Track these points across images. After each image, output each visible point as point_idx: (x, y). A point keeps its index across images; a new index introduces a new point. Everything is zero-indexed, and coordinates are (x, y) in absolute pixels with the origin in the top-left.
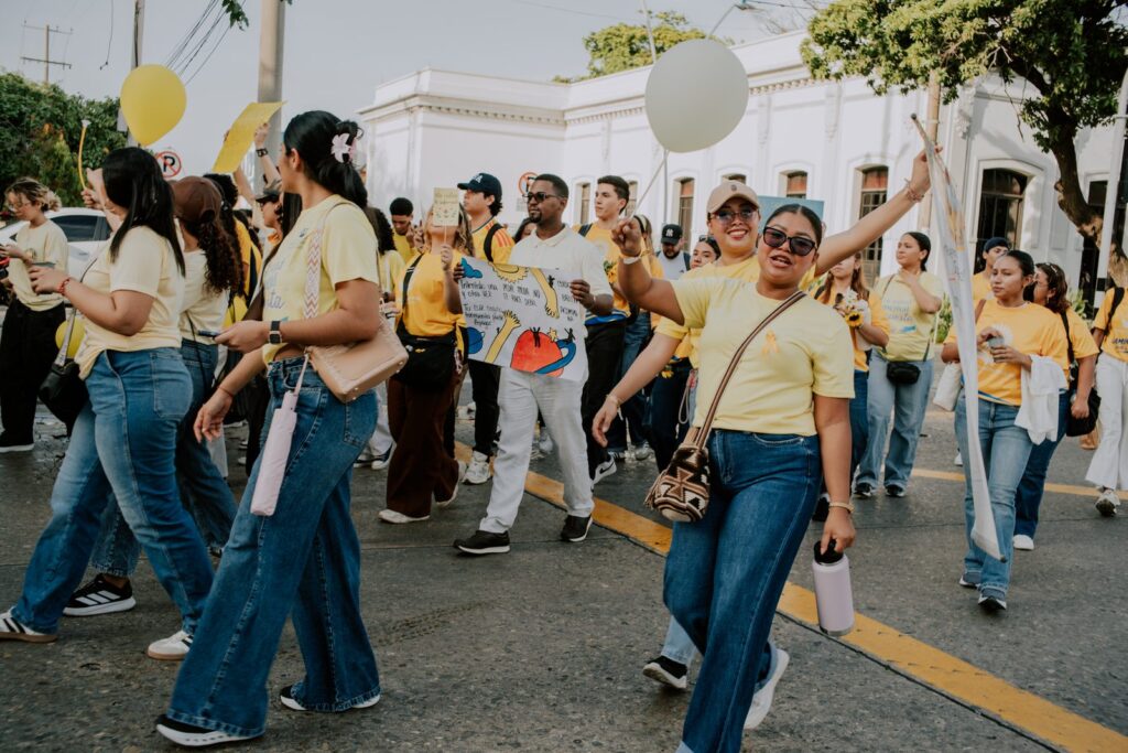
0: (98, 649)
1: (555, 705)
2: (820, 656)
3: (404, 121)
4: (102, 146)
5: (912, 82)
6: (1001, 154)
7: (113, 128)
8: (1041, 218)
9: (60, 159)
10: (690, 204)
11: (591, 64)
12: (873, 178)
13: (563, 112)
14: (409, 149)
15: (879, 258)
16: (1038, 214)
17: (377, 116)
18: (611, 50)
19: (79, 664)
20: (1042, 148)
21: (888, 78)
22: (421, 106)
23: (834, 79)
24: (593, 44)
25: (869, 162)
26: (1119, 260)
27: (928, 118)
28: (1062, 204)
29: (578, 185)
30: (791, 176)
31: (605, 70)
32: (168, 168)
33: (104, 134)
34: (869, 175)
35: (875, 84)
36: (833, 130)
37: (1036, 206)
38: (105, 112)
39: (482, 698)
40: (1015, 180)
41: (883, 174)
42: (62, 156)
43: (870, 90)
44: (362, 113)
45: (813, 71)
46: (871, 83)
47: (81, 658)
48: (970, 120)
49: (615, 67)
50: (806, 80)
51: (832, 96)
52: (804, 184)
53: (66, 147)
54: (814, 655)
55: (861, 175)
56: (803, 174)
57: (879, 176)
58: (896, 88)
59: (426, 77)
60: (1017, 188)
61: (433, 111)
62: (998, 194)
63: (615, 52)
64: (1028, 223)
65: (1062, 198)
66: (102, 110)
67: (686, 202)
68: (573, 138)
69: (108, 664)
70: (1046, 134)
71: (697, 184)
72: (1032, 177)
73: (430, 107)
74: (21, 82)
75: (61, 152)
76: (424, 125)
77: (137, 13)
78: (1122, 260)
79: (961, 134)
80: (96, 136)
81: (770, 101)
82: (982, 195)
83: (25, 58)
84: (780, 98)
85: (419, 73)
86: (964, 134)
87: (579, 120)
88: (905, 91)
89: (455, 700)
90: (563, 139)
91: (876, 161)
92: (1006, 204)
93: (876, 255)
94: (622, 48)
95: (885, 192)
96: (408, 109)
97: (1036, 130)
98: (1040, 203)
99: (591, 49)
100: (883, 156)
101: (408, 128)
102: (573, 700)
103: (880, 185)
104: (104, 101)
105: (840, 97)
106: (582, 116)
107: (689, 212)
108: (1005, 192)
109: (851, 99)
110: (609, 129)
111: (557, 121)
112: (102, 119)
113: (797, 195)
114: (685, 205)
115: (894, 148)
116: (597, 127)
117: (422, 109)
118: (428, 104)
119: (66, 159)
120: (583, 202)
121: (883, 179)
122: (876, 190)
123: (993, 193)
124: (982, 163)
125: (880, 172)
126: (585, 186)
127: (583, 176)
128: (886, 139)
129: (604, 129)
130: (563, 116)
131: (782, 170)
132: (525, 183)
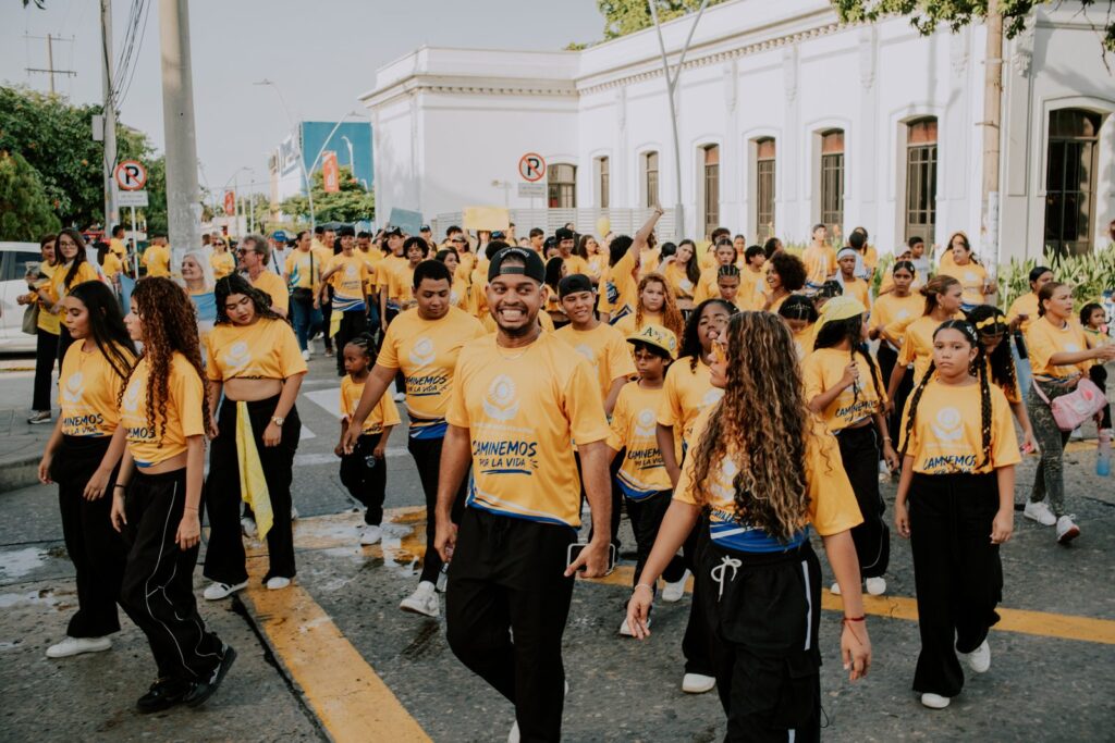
3: (404, 105)
4: (81, 158)
5: (964, 16)
6: (1069, 91)
10: (716, 173)
11: (607, 27)
12: (919, 131)
13: (575, 82)
14: (412, 134)
15: (933, 221)
17: (379, 101)
18: (626, 11)
21: (935, 12)
22: (420, 88)
23: (868, 21)
24: (608, 7)
25: (914, 113)
27: (988, 58)
29: (596, 159)
30: (826, 134)
31: (621, 33)
33: (81, 145)
34: (915, 126)
35: (921, 23)
36: (870, 80)
38: (83, 120)
40: (1087, 121)
41: (931, 125)
42: (8, 176)
43: (915, 30)
44: (364, 99)
45: (843, 14)
46: (915, 21)
48: (1030, 55)
49: (632, 28)
50: (836, 25)
51: (867, 41)
52: (840, 142)
55: (905, 127)
56: (840, 132)
57: (926, 128)
58: (944, 25)
59: (424, 55)
60: (1090, 129)
61: (433, 92)
62: (1068, 138)
63: (631, 13)
64: (1105, 171)
66: (79, 119)
68: (587, 109)
71: (722, 152)
72: (1107, 114)
73: (430, 88)
74: (12, 95)
76: (425, 108)
77: (103, 11)
79: (1021, 73)
80: (74, 146)
81: (796, 52)
82: (1050, 140)
83: (29, 70)
84: (808, 47)
85: (417, 52)
86: (1025, 72)
87: (592, 88)
88: (956, 27)
90: (577, 111)
91: (922, 111)
92: (1077, 149)
93: (929, 218)
94: (638, 8)
95: (936, 145)
96: (407, 92)
99: (606, 12)
100: (930, 104)
101: (410, 112)
103: (928, 139)
104: (81, 108)
105: (875, 41)
106: (594, 84)
107: (716, 181)
108: (1074, 135)
109: (889, 42)
110: (624, 97)
111: (569, 92)
112: (79, 129)
113: (834, 155)
114: (711, 171)
115: (942, 96)
116: (610, 94)
117: (422, 91)
118: (428, 85)
119: (12, 179)
120: (602, 176)
121: (931, 131)
122: (923, 144)
123: (1060, 137)
124: (1047, 104)
125: (928, 123)
126: (603, 159)
127: (597, 150)
128: (933, 83)
129: (618, 97)
130: (575, 86)
131: (814, 129)
132: (525, 165)
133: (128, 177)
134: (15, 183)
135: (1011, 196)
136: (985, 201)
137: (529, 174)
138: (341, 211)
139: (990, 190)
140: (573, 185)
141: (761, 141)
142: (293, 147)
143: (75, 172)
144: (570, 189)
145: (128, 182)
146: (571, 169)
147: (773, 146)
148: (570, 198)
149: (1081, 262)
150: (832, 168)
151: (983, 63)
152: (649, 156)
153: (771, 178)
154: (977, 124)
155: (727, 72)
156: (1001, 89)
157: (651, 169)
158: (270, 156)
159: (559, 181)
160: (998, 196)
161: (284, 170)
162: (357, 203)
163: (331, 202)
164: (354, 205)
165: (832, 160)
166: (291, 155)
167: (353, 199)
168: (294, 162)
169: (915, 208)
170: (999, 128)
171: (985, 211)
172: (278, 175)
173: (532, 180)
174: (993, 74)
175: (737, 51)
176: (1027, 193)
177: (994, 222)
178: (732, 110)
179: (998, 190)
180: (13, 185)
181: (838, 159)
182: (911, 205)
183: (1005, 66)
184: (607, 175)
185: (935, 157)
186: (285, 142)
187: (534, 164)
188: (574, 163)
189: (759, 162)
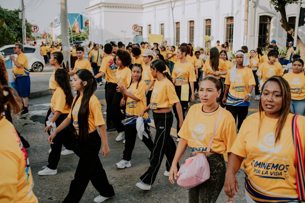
0: (51, 193)
1: (175, 200)
2: (240, 176)
3: (98, 10)
4: (15, 23)
6: (263, 11)
7: (18, 18)
8: (275, 29)
9: (5, 29)
12: (229, 20)
13: (142, 5)
14: (100, 18)
15: (232, 42)
16: (275, 28)
17: (91, 9)
19: (47, 198)
20: (276, 11)
22: (103, 6)
25: (228, 16)
26: (298, 40)
27: (245, 5)
28: (282, 26)
29: (148, 25)
30: (207, 20)
32: (35, 29)
33: (15, 20)
34: (228, 19)
36: (218, 7)
37: (274, 26)
38: (15, 13)
39: (156, 199)
40: (268, 18)
41: (232, 19)
42: (5, 28)
44: (86, 9)
47: (47, 196)
48: (255, 3)
52: (210, 22)
53: (6, 25)
54: (239, 176)
55: (226, 19)
56: (210, 20)
57: (231, 19)
60: (269, 20)
61: (106, 7)
62: (264, 22)
64: (272, 31)
65: (282, 24)
67: (178, 28)
68: (145, 12)
69: (55, 198)
70: (277, 7)
71: (181, 24)
72: (273, 17)
73: (105, 6)
75: (5, 27)
76: (104, 11)
78: (299, 40)
79: (253, 7)
80: (13, 20)
82: (259, 23)
87: (147, 7)
89: (149, 201)
90: (143, 13)
91: (230, 15)
92: (266, 25)
95: (233, 24)
96: (99, 7)
97: (275, 6)
98: (275, 25)
100: (232, 14)
101: (100, 12)
102: (180, 198)
103: (231, 22)
104: (14, 10)
107: (179, 31)
108: (265, 22)
110: (155, 9)
111: (141, 8)
112: (14, 15)
113: (209, 25)
114: (178, 29)
115: (235, 12)
116: (151, 9)
120: (149, 30)
121: (232, 20)
122: (230, 23)
123: (262, 22)
124: (259, 14)
125: (231, 18)
126: (149, 25)
127: (148, 23)
128: (233, 9)
129: (154, 9)
130: (142, 6)
131: (204, 19)
132: (134, 27)
133: (34, 29)
134: (7, 30)
135: (250, 36)
136: (244, 37)
137: (135, 29)
138: (75, 38)
139: (246, 35)
140: (142, 32)
141: (190, 22)
142: (58, 20)
143: (14, 27)
145: (34, 30)
146: (141, 28)
147: (194, 23)
148: (141, 35)
149: (266, 52)
150: (208, 29)
151: (244, 6)
152: (162, 25)
153: (193, 31)
154: (243, 20)
155: (182, 4)
156: (248, 12)
157: (162, 28)
158: (51, 22)
160: (247, 36)
161: (55, 26)
162: (79, 36)
164: (78, 37)
165: (208, 27)
166: (57, 22)
167: (78, 35)
168: (58, 24)
170: (247, 21)
171: (244, 39)
172: (53, 28)
173: (136, 31)
174: (246, 9)
176: (254, 36)
177: (246, 42)
178: (184, 14)
179: (247, 35)
181: (210, 26)
182: (227, 38)
183: (249, 7)
184: (151, 29)
185: (233, 26)
186: (55, 18)
187: (136, 27)
188: (142, 26)
189: (190, 27)
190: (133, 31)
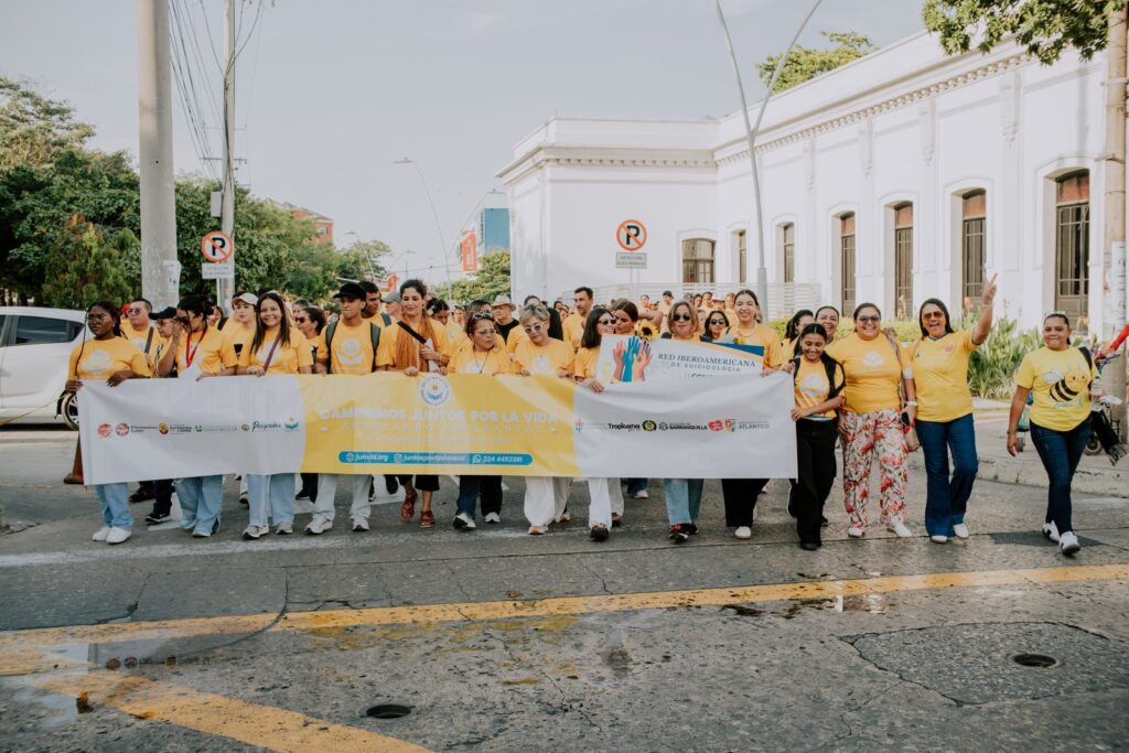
3: (533, 181)
5: (1098, 40)
9: (89, 251)
12: (1071, 188)
13: (712, 152)
15: (1086, 292)
22: (548, 160)
25: (1061, 167)
27: (1110, 77)
29: (734, 233)
30: (967, 196)
34: (1065, 183)
36: (1013, 131)
41: (1083, 179)
42: (91, 248)
44: (501, 176)
46: (1034, 48)
52: (982, 204)
55: (1054, 184)
56: (980, 192)
57: (1079, 183)
59: (553, 126)
61: (561, 165)
68: (726, 180)
71: (859, 220)
73: (558, 160)
76: (551, 181)
81: (933, 106)
85: (547, 125)
87: (728, 158)
90: (715, 183)
91: (1072, 164)
93: (1082, 287)
95: (1088, 203)
96: (536, 166)
100: (1081, 156)
101: (538, 187)
103: (1080, 196)
105: (1018, 87)
106: (732, 153)
107: (853, 253)
109: (1033, 87)
111: (706, 162)
113: (976, 219)
114: (848, 245)
117: (550, 163)
118: (557, 157)
119: (94, 251)
120: (740, 252)
121: (1083, 187)
122: (1075, 202)
125: (1080, 176)
126: (741, 234)
127: (735, 224)
128: (1083, 132)
130: (713, 157)
131: (954, 190)
132: (624, 233)
133: (214, 248)
136: (1108, 254)
137: (628, 242)
139: (1114, 239)
140: (712, 262)
141: (899, 207)
142: (477, 233)
144: (708, 265)
145: (214, 254)
146: (710, 244)
147: (911, 212)
148: (708, 276)
150: (974, 235)
152: (786, 228)
153: (910, 248)
155: (862, 133)
157: (788, 242)
159: (698, 257)
160: (1123, 247)
163: (496, 286)
165: (974, 225)
169: (1067, 277)
170: (1124, 162)
171: (1107, 266)
173: (631, 250)
174: (1116, 97)
175: (872, 109)
177: (1119, 279)
178: (868, 174)
179: (1124, 238)
180: (96, 257)
181: (980, 223)
182: (1061, 272)
184: (745, 250)
185: (1087, 218)
187: (633, 231)
188: (713, 238)
189: (897, 230)
190: (623, 250)
